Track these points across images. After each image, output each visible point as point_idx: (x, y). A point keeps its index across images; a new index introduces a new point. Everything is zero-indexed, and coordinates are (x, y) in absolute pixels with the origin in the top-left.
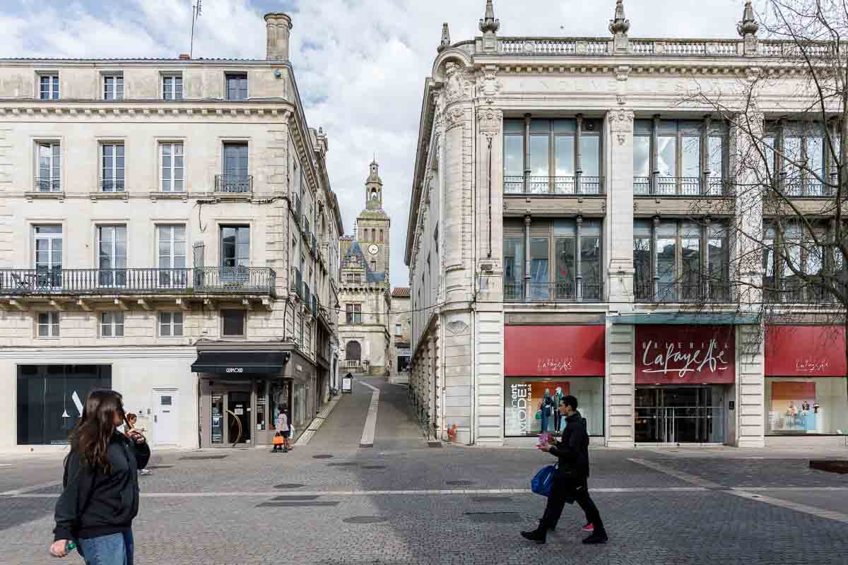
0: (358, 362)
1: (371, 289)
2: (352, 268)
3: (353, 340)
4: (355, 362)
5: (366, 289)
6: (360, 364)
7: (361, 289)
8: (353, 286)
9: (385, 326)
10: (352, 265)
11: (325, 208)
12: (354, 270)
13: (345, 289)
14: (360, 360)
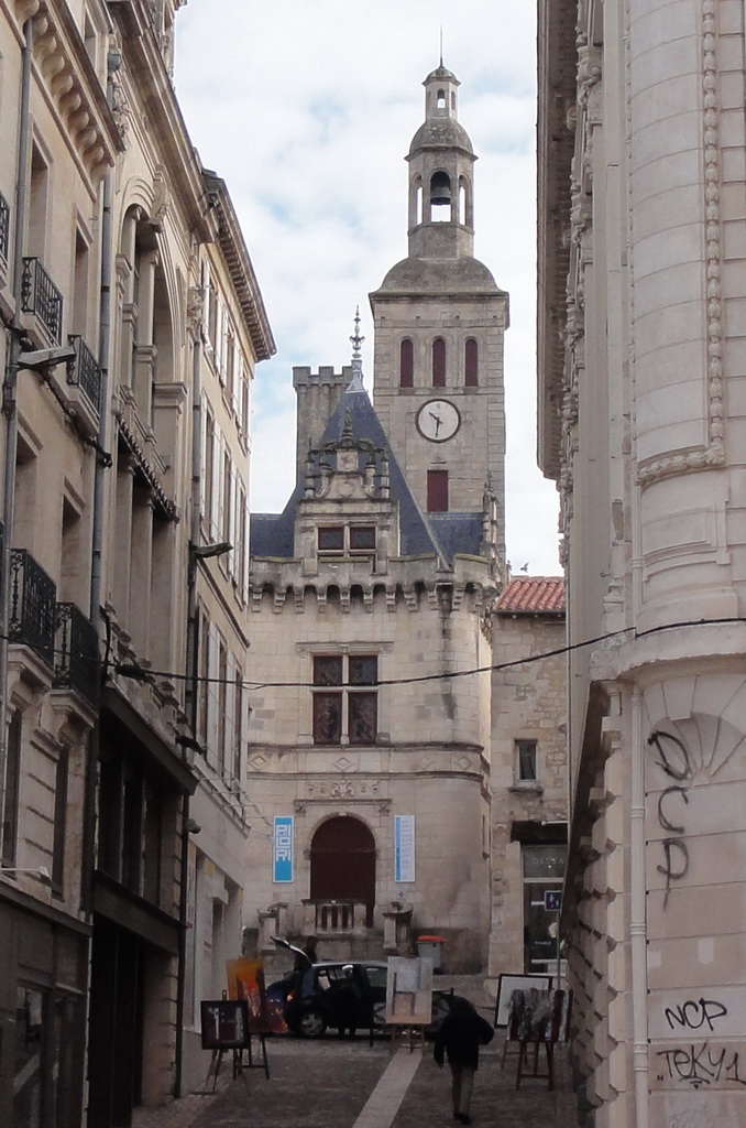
0: (360, 909)
1: (420, 587)
2: (340, 501)
3: (343, 811)
4: (347, 912)
5: (399, 591)
6: (369, 921)
7: (379, 589)
8: (345, 577)
9: (479, 749)
10: (339, 487)
11: (172, 242)
12: (347, 508)
13: (310, 589)
14: (370, 905)
